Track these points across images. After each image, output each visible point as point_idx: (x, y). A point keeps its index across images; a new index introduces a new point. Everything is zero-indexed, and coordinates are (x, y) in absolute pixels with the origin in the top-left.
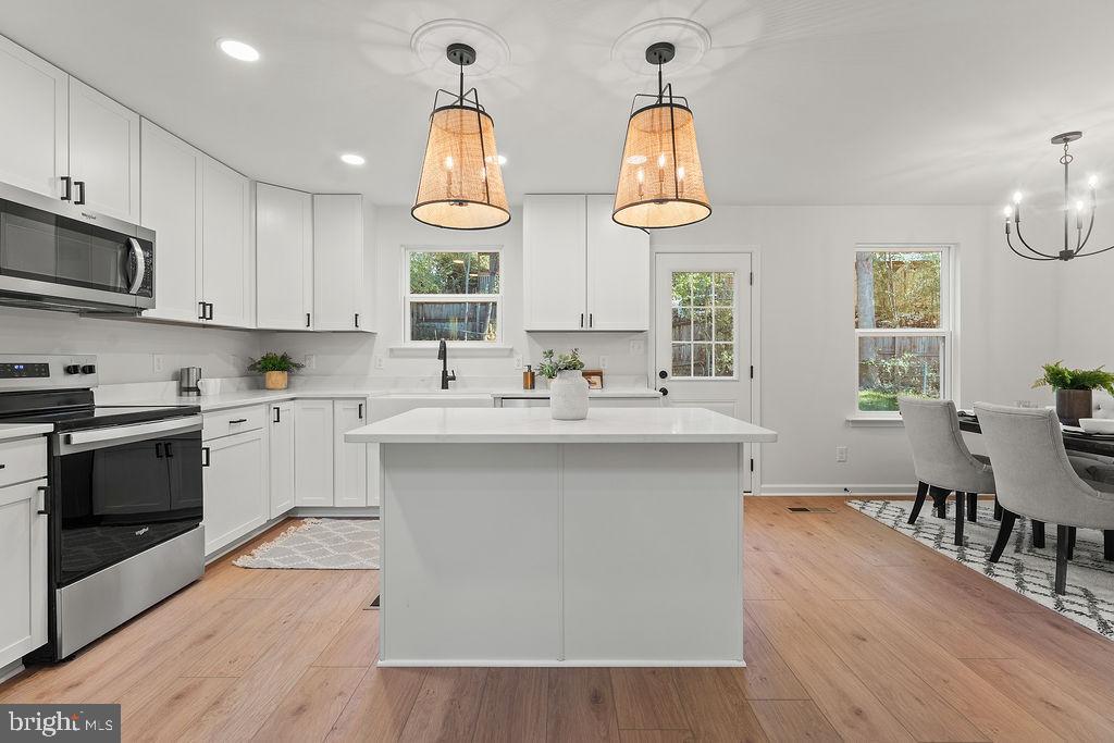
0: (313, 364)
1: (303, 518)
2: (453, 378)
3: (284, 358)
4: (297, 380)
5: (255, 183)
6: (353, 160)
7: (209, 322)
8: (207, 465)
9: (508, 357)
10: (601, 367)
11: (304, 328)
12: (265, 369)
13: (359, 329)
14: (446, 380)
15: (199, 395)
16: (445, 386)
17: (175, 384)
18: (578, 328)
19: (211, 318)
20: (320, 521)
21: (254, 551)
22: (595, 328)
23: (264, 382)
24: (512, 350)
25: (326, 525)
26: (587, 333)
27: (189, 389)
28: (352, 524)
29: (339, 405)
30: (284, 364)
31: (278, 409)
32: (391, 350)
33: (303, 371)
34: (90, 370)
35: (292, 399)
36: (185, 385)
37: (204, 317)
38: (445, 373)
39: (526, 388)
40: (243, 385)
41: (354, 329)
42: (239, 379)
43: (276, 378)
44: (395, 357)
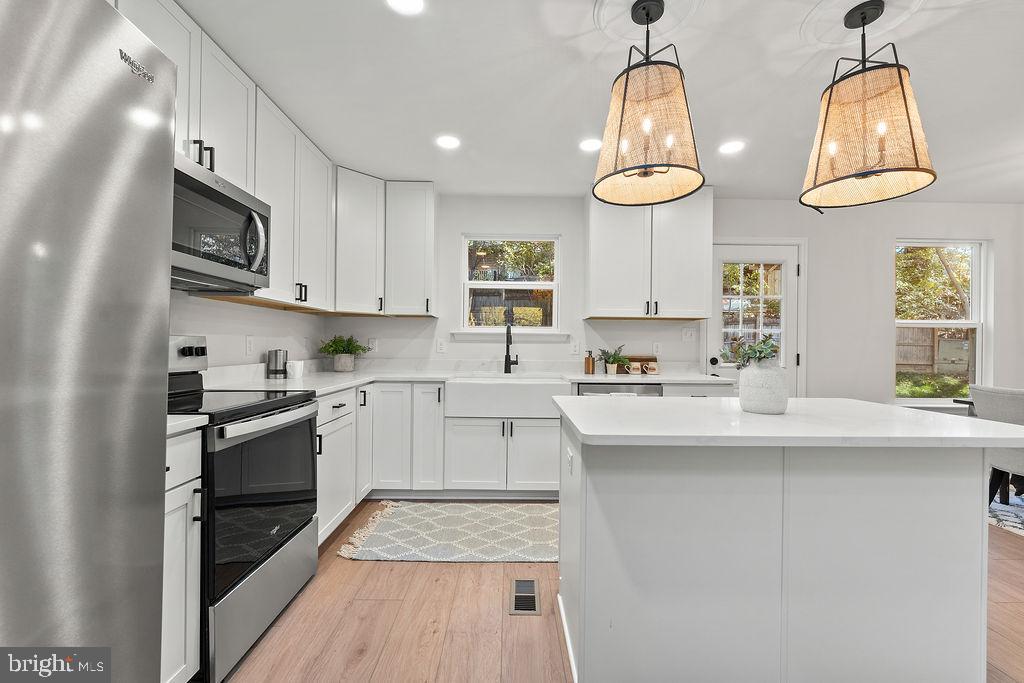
0: (377, 347)
1: (380, 500)
2: (516, 363)
3: (350, 341)
4: (362, 363)
5: (336, 167)
6: (448, 142)
7: (303, 304)
8: (320, 453)
9: (565, 342)
10: (655, 354)
11: (375, 311)
12: (336, 351)
13: (429, 314)
14: (509, 365)
15: (285, 378)
16: (508, 370)
17: (262, 366)
18: (643, 315)
19: (305, 300)
20: (399, 504)
21: (352, 539)
22: (659, 316)
23: (333, 363)
24: (569, 336)
25: (405, 507)
26: (652, 320)
27: (276, 372)
28: (432, 507)
29: (418, 389)
30: (349, 347)
31: (365, 392)
32: (453, 334)
33: (368, 353)
34: (202, 351)
35: (371, 383)
36: (272, 368)
37: (300, 299)
38: (508, 357)
39: (587, 373)
40: (313, 368)
41: (424, 313)
42: (310, 362)
43: (345, 360)
44: (456, 341)
